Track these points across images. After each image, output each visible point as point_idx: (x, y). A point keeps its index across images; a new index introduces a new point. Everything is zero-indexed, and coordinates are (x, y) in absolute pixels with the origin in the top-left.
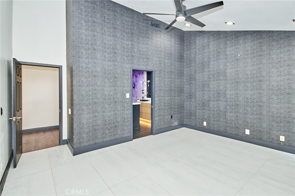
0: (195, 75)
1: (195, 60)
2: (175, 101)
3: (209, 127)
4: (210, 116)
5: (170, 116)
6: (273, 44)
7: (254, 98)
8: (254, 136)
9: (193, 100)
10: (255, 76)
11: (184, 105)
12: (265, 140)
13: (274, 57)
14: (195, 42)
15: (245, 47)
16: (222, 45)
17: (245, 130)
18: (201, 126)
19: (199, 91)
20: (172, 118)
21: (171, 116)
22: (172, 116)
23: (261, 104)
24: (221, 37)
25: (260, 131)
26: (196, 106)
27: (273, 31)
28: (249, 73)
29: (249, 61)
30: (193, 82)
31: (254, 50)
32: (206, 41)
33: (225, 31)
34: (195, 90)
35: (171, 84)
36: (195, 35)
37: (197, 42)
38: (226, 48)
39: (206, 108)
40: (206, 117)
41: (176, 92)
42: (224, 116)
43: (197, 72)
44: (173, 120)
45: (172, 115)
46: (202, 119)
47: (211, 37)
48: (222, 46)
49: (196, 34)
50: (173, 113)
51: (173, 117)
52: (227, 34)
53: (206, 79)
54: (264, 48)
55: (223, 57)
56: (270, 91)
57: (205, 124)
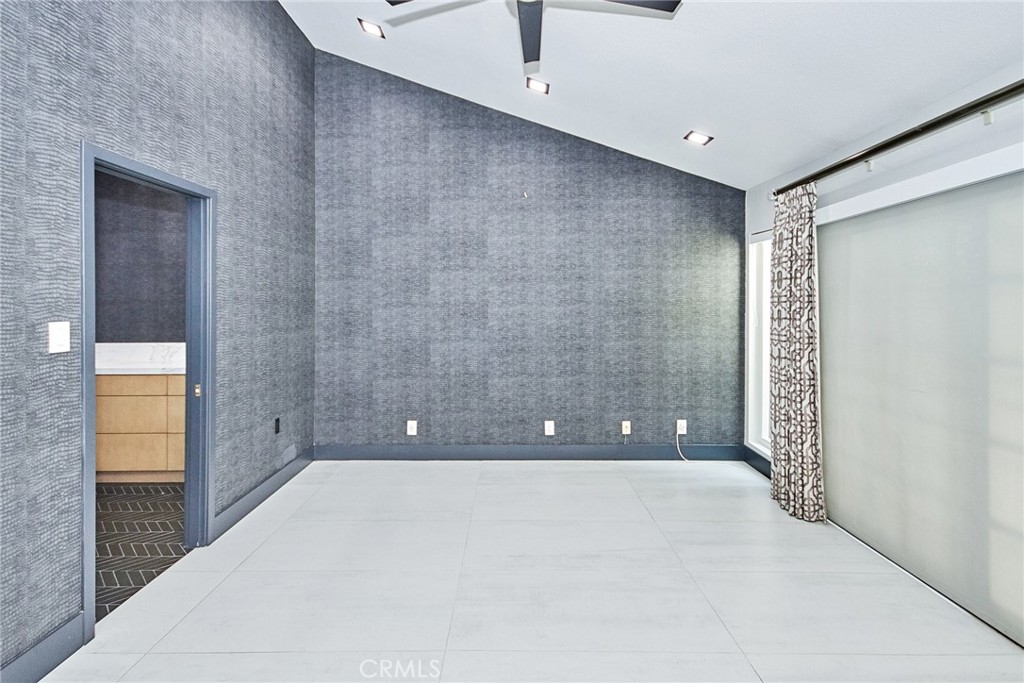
0: (371, 244)
1: (368, 181)
2: (287, 351)
3: (428, 436)
4: (433, 396)
5: (272, 423)
6: (606, 181)
7: (565, 326)
8: (565, 438)
9: (358, 341)
10: (567, 262)
11: (314, 365)
12: (591, 440)
13: (610, 215)
14: (368, 110)
15: (541, 175)
16: (473, 150)
17: (543, 424)
18: (394, 441)
19: (385, 306)
20: (277, 431)
21: (274, 421)
22: (278, 421)
23: (582, 342)
24: (472, 121)
25: (581, 420)
26: (375, 365)
27: (607, 148)
28: (552, 251)
29: (551, 216)
30: (357, 270)
31: (566, 187)
32: (414, 119)
33: (484, 107)
34: (369, 302)
35: (276, 271)
36: (367, 84)
37: (378, 112)
38: (486, 163)
39: (415, 368)
40: (415, 402)
41: (291, 310)
42: (483, 391)
43: (376, 231)
44: (282, 439)
45: (277, 416)
46: (400, 411)
47: (436, 112)
48: (472, 153)
49: (374, 81)
50: (281, 407)
51: (281, 428)
52: (491, 118)
53: (415, 260)
54: (589, 188)
55: (478, 190)
56: (602, 307)
57: (412, 428)
